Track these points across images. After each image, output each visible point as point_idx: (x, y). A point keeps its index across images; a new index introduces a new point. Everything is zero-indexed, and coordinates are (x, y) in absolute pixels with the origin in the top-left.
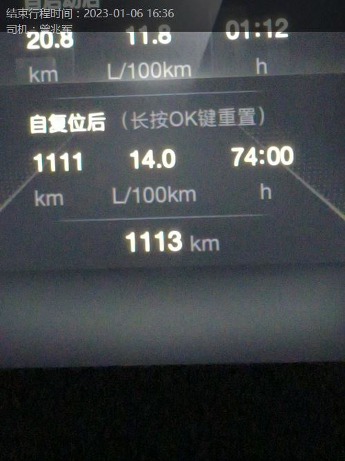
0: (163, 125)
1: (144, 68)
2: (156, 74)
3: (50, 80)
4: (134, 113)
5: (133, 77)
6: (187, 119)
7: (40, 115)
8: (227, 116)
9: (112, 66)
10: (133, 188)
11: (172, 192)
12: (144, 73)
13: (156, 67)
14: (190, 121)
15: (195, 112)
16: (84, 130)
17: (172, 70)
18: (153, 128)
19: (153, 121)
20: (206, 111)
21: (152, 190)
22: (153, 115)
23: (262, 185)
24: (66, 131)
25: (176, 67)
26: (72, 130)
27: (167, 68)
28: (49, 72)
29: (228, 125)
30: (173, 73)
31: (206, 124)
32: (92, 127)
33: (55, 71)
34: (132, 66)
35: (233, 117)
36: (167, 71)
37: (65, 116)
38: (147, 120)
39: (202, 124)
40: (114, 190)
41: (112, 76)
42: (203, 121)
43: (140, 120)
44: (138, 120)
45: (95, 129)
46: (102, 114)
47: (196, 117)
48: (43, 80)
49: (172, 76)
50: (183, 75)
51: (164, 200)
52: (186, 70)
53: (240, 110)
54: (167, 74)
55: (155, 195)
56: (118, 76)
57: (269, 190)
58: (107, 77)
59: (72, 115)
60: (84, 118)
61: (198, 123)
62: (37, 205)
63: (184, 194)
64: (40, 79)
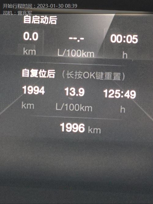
0: (80, 77)
1: (74, 52)
2: (79, 55)
3: (32, 54)
4: (68, 71)
5: (69, 55)
6: (91, 76)
7: (27, 69)
8: (108, 75)
9: (60, 50)
10: (65, 104)
12: (73, 55)
13: (79, 52)
15: (94, 73)
16: (46, 77)
18: (75, 78)
19: (76, 75)
20: (99, 73)
21: (73, 105)
22: (76, 73)
23: (121, 106)
24: (37, 77)
25: (88, 53)
26: (40, 77)
27: (84, 53)
28: (32, 51)
29: (108, 79)
30: (86, 55)
31: (99, 78)
32: (49, 76)
33: (35, 51)
34: (69, 51)
35: (111, 76)
37: (38, 70)
38: (73, 74)
39: (97, 78)
40: (57, 104)
41: (59, 54)
42: (98, 77)
43: (70, 75)
46: (54, 70)
47: (95, 75)
48: (29, 54)
49: (86, 56)
50: (90, 56)
51: (78, 110)
52: (92, 54)
53: (114, 73)
54: (84, 55)
55: (74, 107)
56: (62, 54)
57: (124, 109)
58: (57, 55)
59: (41, 70)
60: (46, 72)
61: (96, 77)
62: (22, 108)
63: (87, 108)
64: (28, 53)
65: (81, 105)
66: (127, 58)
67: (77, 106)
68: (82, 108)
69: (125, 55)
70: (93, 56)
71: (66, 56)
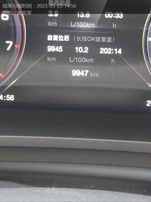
0: (85, 40)
1: (81, 23)
2: (85, 26)
3: (54, 25)
4: (78, 36)
5: (78, 26)
6: (92, 39)
7: (51, 35)
8: (104, 39)
9: (72, 23)
10: (76, 58)
11: (87, 59)
12: (81, 25)
13: (85, 24)
14: (93, 40)
15: (95, 37)
16: (63, 40)
17: (89, 25)
18: (82, 41)
19: (83, 39)
20: (98, 37)
21: (81, 58)
22: (83, 37)
23: (112, 59)
24: (58, 40)
25: (90, 24)
26: (60, 40)
27: (88, 24)
28: (54, 23)
29: (104, 42)
31: (98, 41)
32: (65, 40)
33: (56, 23)
34: (78, 23)
36: (88, 25)
37: (58, 36)
38: (81, 38)
40: (70, 58)
41: (72, 25)
43: (79, 39)
44: (78, 38)
45: (66, 40)
46: (68, 36)
47: (95, 39)
50: (92, 26)
51: (84, 62)
52: (93, 25)
53: (107, 37)
54: (88, 26)
55: (82, 60)
56: (74, 25)
57: (114, 61)
58: (71, 26)
59: (60, 36)
60: (63, 37)
61: (95, 40)
62: (48, 60)
63: (90, 60)
64: (51, 25)
65: (86, 58)
66: (115, 27)
67: (83, 59)
68: (86, 60)
69: (115, 26)
70: (94, 26)
71: (76, 27)
